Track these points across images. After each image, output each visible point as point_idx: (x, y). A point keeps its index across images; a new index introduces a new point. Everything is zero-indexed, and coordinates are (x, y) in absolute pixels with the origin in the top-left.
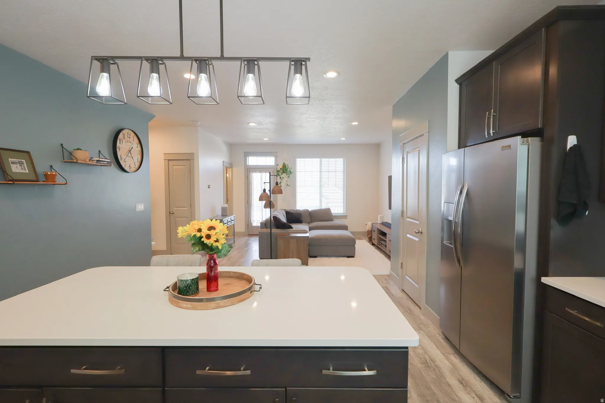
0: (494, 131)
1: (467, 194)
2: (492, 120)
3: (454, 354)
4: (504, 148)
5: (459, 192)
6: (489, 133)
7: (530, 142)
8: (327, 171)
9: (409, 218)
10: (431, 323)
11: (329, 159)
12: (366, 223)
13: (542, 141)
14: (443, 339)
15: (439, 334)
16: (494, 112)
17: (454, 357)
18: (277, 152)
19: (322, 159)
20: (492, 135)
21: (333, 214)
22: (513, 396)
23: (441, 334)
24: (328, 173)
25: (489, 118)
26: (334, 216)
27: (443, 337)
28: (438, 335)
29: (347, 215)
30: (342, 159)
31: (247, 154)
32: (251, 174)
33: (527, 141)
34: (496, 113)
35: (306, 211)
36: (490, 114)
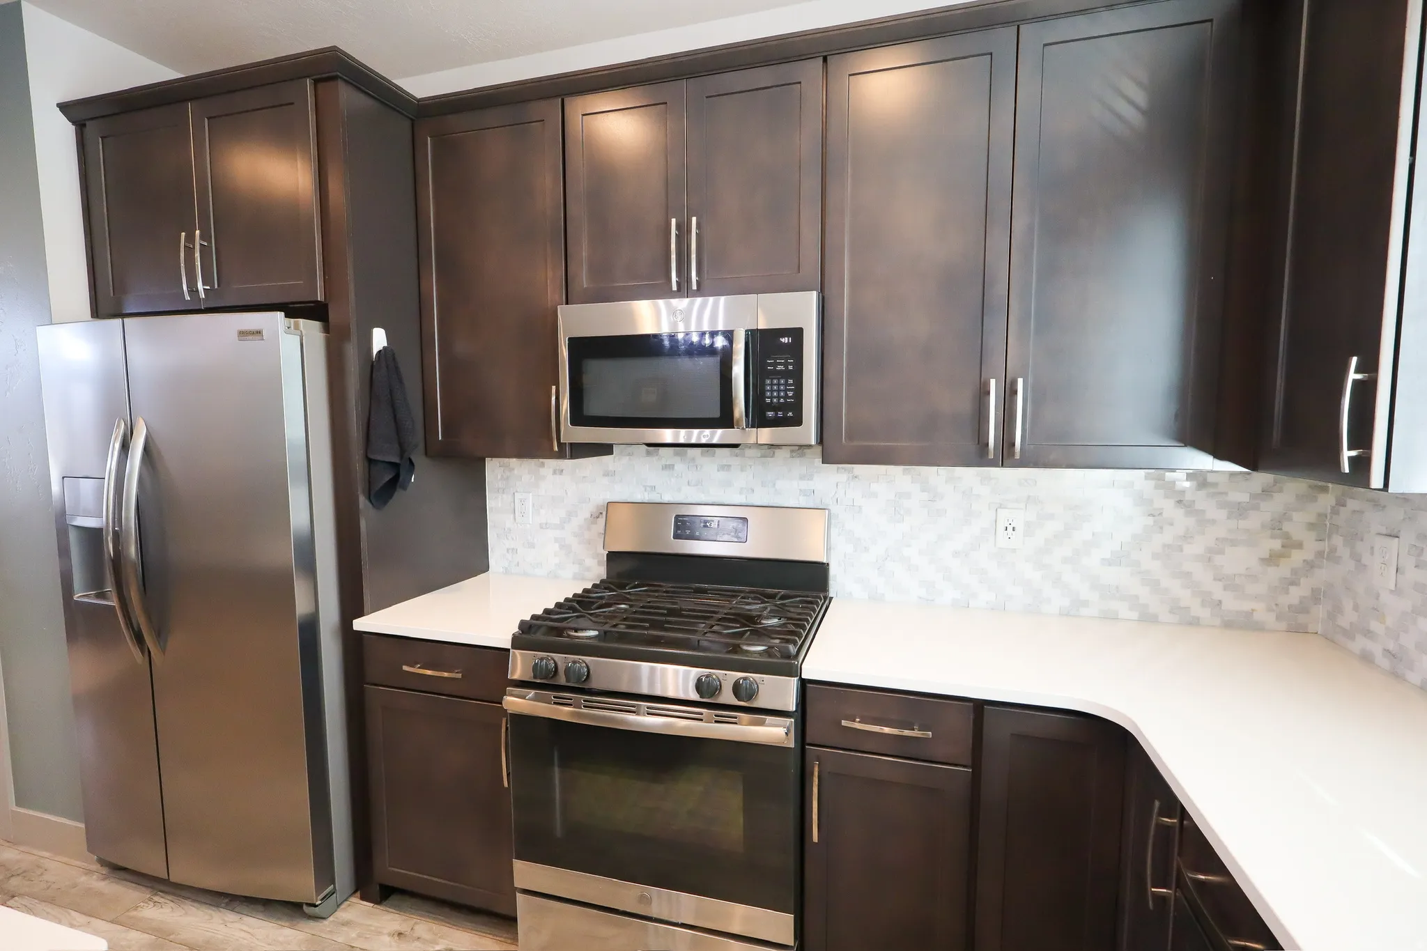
0: (208, 288)
1: (147, 450)
2: (197, 255)
3: (150, 899)
4: (243, 334)
5: (117, 446)
6: (193, 291)
7: (302, 329)
10: (46, 854)
13: (326, 329)
14: (104, 879)
15: (89, 872)
16: (202, 237)
17: (154, 906)
20: (202, 295)
22: (321, 900)
23: (96, 867)
25: (190, 251)
27: (105, 871)
28: (83, 878)
33: (297, 327)
34: (210, 242)
36: (191, 238)
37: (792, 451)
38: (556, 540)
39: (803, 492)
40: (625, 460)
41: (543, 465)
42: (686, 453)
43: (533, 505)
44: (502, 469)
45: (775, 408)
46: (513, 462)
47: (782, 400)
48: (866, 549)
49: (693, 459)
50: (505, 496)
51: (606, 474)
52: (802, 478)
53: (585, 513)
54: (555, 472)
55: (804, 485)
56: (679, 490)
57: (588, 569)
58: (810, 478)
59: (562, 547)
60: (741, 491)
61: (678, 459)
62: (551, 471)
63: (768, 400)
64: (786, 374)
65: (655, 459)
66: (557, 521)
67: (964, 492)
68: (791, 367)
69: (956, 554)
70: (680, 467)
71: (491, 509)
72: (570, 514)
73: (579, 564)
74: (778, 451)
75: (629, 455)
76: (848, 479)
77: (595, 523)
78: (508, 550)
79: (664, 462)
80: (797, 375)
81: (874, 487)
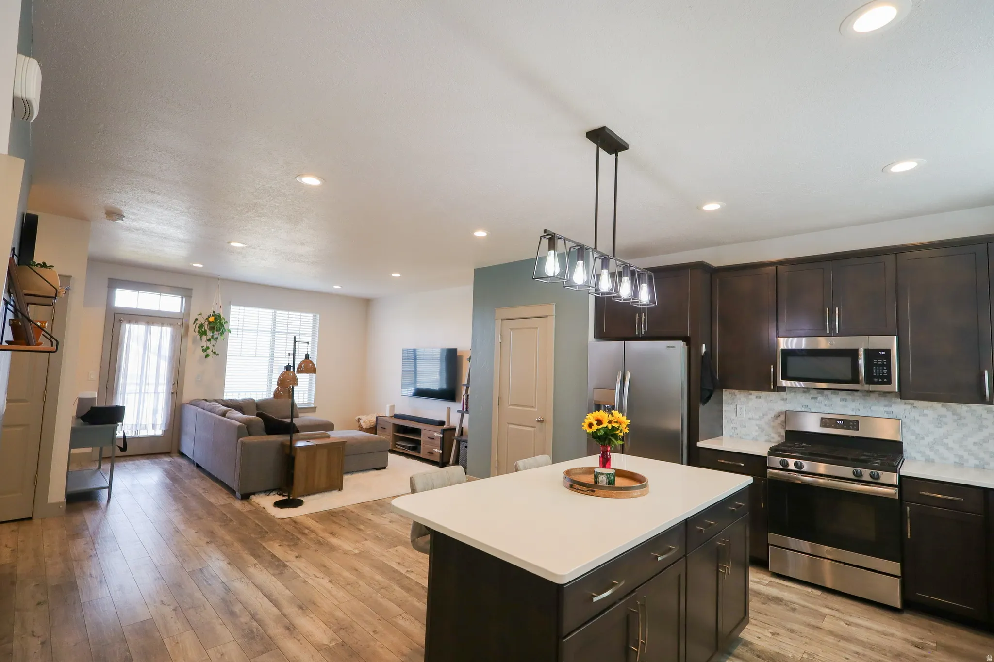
0: (645, 330)
2: (643, 321)
5: (620, 380)
6: (640, 331)
8: (285, 332)
9: (511, 405)
11: (290, 313)
12: (357, 418)
13: (687, 342)
18: (192, 289)
19: (278, 312)
20: (643, 333)
21: (297, 405)
24: (286, 336)
25: (639, 319)
26: (299, 408)
29: (316, 406)
30: (312, 315)
31: (114, 283)
32: (123, 326)
34: (646, 317)
35: (251, 401)
37: (879, 394)
38: (757, 425)
39: (887, 412)
40: (792, 394)
41: (751, 394)
42: (823, 393)
43: (746, 410)
44: (731, 395)
45: (878, 377)
46: (736, 392)
47: (881, 375)
48: (923, 439)
49: (827, 395)
50: (732, 406)
51: (783, 399)
52: (885, 406)
53: (772, 414)
54: (756, 397)
55: (887, 409)
56: (820, 408)
57: (773, 438)
58: (891, 406)
59: (759, 428)
60: (853, 410)
61: (819, 395)
62: (755, 397)
63: (875, 374)
64: (883, 365)
65: (807, 395)
66: (757, 417)
67: (977, 417)
68: (885, 363)
69: (975, 444)
70: (820, 398)
71: (725, 411)
72: (764, 415)
73: (768, 436)
74: (872, 395)
75: (794, 392)
76: (911, 408)
77: (776, 419)
78: (732, 428)
79: (812, 396)
80: (889, 366)
81: (925, 412)
